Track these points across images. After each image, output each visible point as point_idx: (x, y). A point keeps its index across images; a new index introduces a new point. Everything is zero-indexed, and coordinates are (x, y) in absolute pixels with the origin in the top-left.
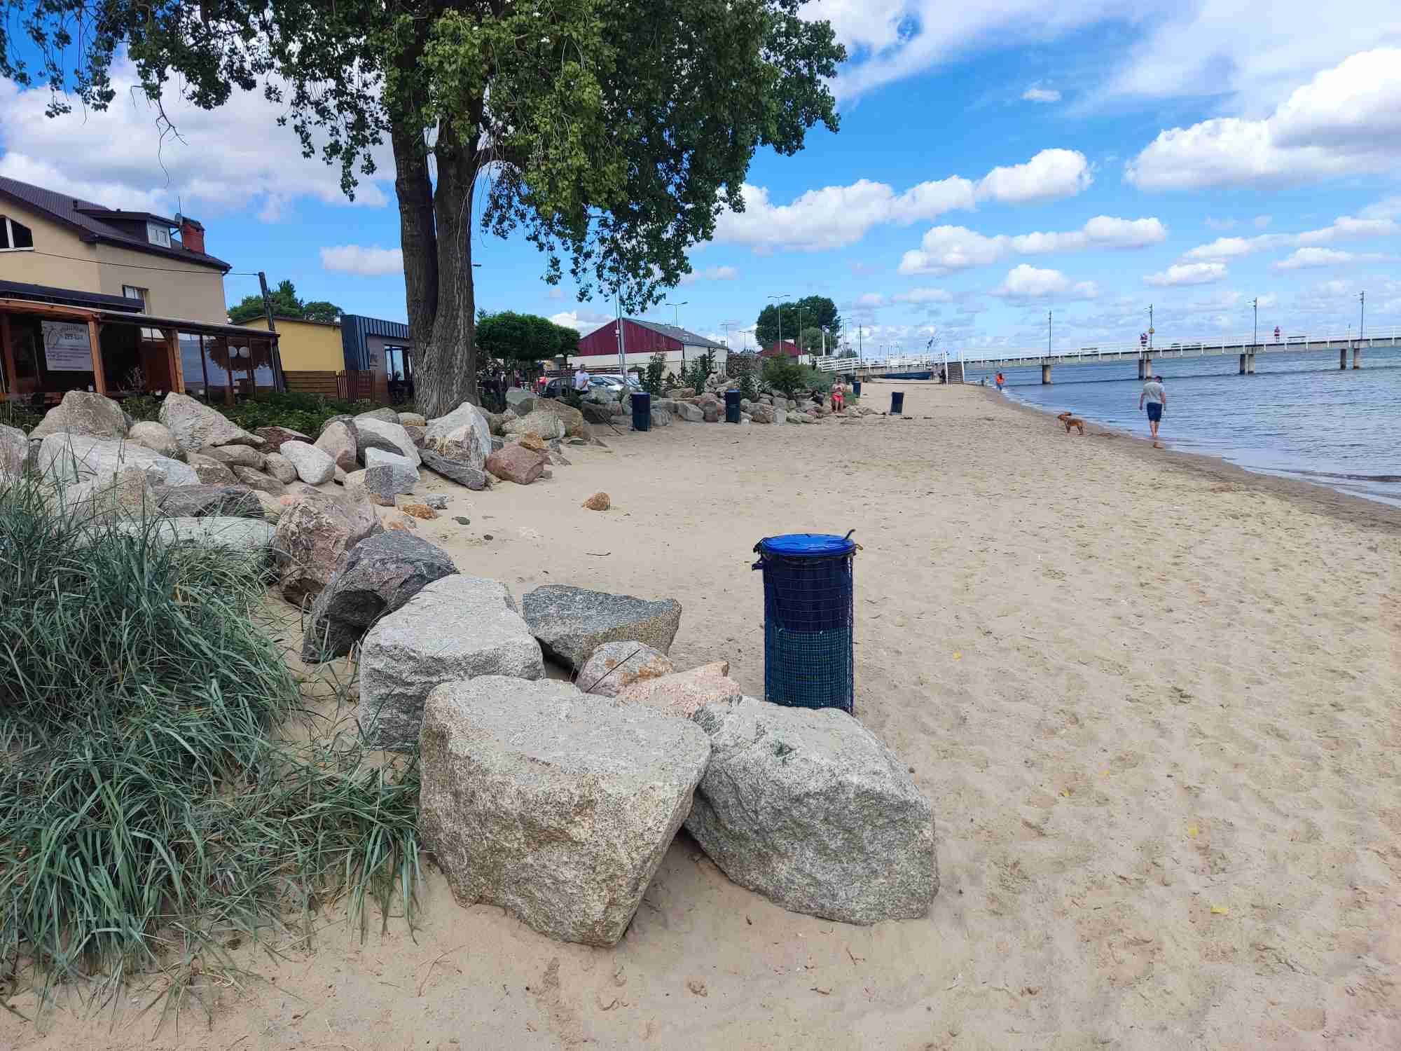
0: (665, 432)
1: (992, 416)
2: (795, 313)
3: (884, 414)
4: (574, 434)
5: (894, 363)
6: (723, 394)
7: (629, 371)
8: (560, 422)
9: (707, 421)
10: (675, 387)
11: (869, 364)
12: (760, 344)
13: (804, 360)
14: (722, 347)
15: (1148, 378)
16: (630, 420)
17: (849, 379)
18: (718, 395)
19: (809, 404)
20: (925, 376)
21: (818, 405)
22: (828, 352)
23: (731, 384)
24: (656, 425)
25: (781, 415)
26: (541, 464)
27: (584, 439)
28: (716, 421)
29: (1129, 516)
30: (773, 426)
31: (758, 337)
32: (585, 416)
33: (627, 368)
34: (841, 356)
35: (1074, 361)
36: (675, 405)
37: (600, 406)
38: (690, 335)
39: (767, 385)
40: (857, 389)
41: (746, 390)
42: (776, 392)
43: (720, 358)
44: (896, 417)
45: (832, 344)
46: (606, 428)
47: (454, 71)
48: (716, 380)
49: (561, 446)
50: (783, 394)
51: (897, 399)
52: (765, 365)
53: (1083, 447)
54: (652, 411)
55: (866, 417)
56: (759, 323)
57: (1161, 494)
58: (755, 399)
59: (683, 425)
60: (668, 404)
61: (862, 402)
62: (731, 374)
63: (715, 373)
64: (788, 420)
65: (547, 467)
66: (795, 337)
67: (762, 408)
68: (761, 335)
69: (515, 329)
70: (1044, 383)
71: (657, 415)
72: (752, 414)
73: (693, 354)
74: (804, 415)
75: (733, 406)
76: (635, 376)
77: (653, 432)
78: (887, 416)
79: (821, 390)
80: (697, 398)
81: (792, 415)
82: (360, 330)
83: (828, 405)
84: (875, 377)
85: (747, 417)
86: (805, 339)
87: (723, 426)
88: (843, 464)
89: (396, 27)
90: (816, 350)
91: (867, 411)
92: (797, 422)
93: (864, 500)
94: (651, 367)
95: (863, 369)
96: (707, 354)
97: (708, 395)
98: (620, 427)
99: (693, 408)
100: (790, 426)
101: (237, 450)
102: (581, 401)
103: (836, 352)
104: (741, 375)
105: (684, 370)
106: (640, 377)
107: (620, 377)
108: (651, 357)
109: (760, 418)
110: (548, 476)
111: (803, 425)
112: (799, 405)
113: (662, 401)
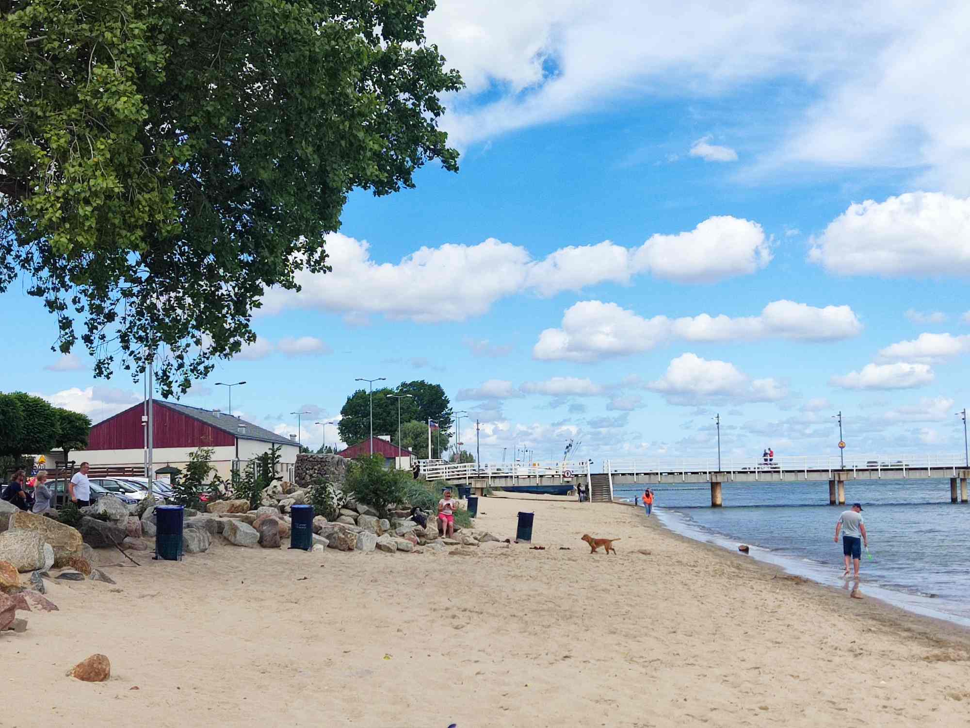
0: (202, 561)
1: (648, 548)
2: (394, 400)
3: (508, 541)
4: (67, 564)
5: (523, 471)
6: (288, 509)
7: (157, 473)
8: (48, 547)
9: (264, 547)
10: (221, 496)
11: (489, 472)
12: (345, 440)
13: (404, 463)
14: (291, 443)
15: (841, 504)
16: (152, 543)
17: (463, 491)
18: (282, 510)
19: (408, 525)
20: (562, 491)
21: (420, 527)
22: (436, 455)
23: (301, 495)
24: (190, 552)
25: (369, 539)
26: (11, 610)
28: (276, 546)
29: (824, 695)
30: (355, 557)
31: (342, 432)
32: (85, 538)
33: (155, 468)
34: (453, 460)
35: (751, 478)
36: (220, 523)
38: (248, 425)
39: (350, 498)
40: (473, 504)
41: (321, 504)
42: (362, 508)
43: (288, 457)
44: (524, 546)
45: (441, 444)
46: (115, 555)
48: (280, 489)
49: (46, 582)
50: (373, 511)
51: (525, 522)
52: (349, 469)
53: (765, 594)
54: (186, 532)
55: (483, 545)
56: (344, 412)
57: (863, 663)
58: (332, 516)
59: (230, 550)
60: (210, 521)
61: (480, 524)
62: (301, 481)
63: (280, 479)
64: (379, 547)
65: (19, 614)
66: (392, 433)
67: (342, 530)
68: (345, 428)
70: (714, 505)
71: (192, 537)
72: (328, 537)
73: (251, 451)
74: (400, 540)
75: (303, 526)
76: (166, 479)
77: (187, 559)
78: (513, 545)
79: (424, 505)
80: (252, 514)
81: (385, 539)
83: (432, 527)
84: (496, 489)
85: (320, 542)
86: (405, 436)
87: (286, 554)
88: (450, 613)
90: (419, 451)
91: (486, 537)
92: (389, 550)
93: (477, 668)
94: (191, 467)
95: (482, 477)
96: (270, 452)
97: (267, 510)
98: (135, 552)
99: (244, 527)
100: (380, 556)
102: (82, 516)
103: (446, 455)
104: (315, 482)
105: (235, 473)
106: (173, 480)
107: (144, 480)
108: (191, 454)
109: (337, 543)
110: (21, 627)
111: (398, 554)
112: (393, 526)
113: (201, 517)
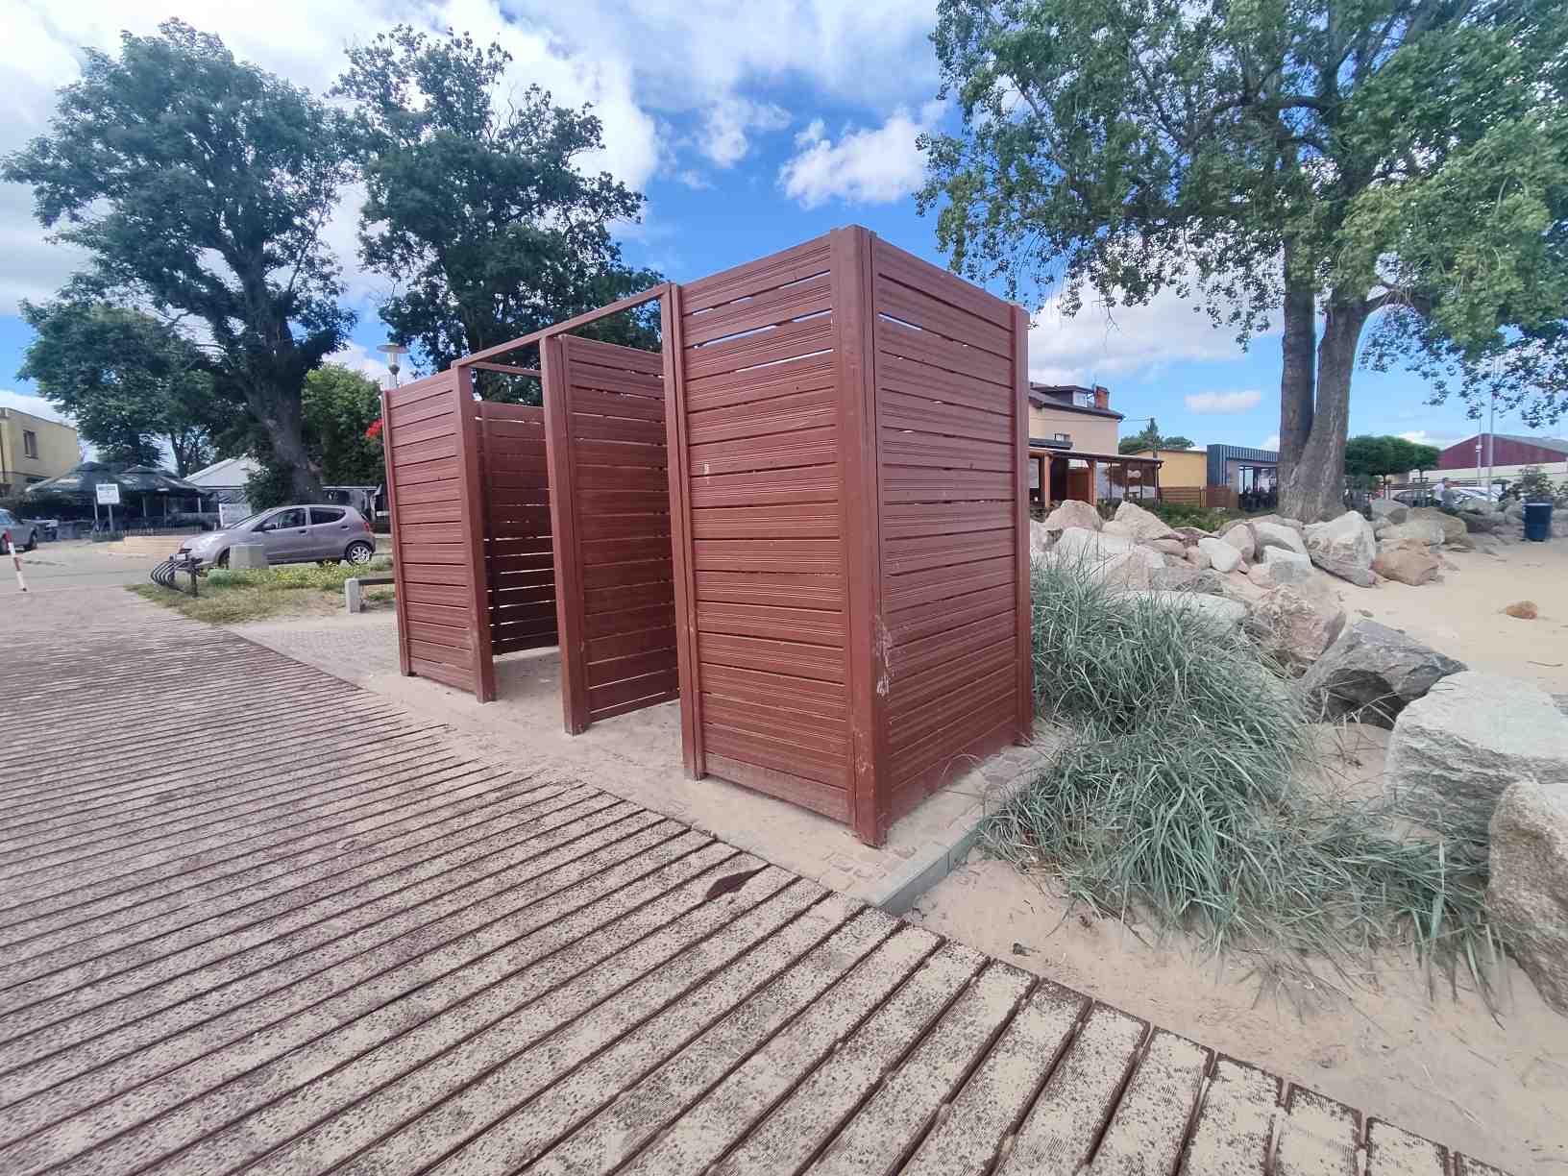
4: (1454, 542)
8: (1441, 530)
16: (1520, 531)
26: (1434, 569)
27: (1468, 547)
32: (1466, 525)
37: (1480, 517)
46: (1490, 538)
47: (1370, 236)
49: (1443, 552)
65: (1438, 571)
69: (1372, 448)
77: (1552, 541)
82: (1223, 456)
89: (1312, 214)
94: (1526, 479)
98: (1505, 536)
101: (1168, 543)
108: (1524, 470)
